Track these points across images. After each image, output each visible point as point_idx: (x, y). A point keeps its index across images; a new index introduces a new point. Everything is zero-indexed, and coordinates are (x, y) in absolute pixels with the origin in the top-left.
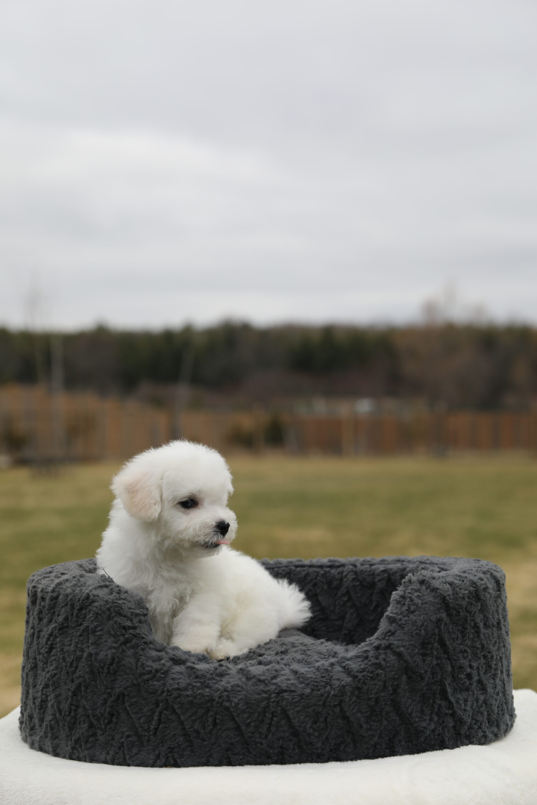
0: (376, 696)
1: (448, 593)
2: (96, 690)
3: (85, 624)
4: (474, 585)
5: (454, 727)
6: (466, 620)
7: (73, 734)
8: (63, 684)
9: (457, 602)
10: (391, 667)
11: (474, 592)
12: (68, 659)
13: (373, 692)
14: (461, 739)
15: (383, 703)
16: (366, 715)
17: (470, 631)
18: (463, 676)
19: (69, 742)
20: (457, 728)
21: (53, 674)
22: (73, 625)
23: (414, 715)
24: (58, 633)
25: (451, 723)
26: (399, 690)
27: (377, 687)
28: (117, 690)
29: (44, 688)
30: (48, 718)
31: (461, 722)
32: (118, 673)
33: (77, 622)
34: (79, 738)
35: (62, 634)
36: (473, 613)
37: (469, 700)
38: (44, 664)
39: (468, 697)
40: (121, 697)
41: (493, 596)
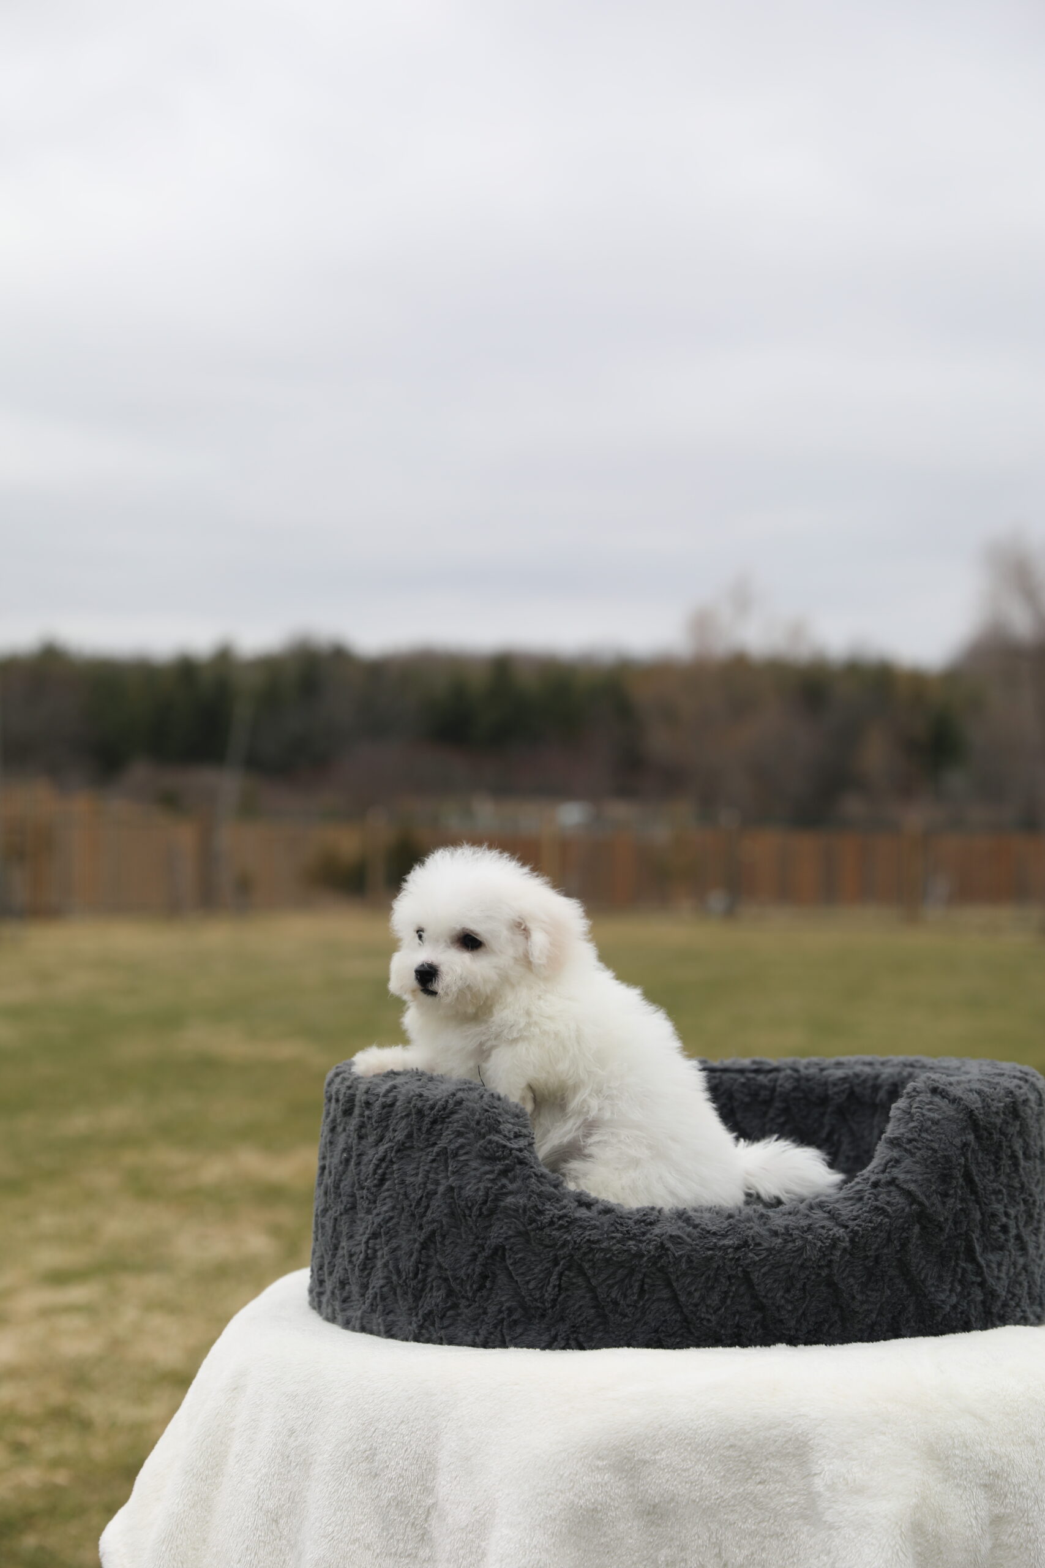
0: (877, 1253)
1: (977, 1105)
2: (459, 1241)
3: (442, 1144)
4: (1010, 1095)
5: (983, 1302)
6: (1000, 1146)
7: (420, 1305)
8: (403, 1232)
9: (989, 1119)
10: (899, 1212)
11: (1012, 1105)
12: (413, 1195)
13: (873, 1247)
14: (992, 1320)
15: (887, 1264)
16: (860, 1280)
17: (1006, 1162)
18: (996, 1228)
19: (414, 1319)
20: (988, 1304)
21: (387, 1218)
22: (421, 1146)
23: (930, 1283)
24: (395, 1156)
25: (978, 1295)
26: (910, 1246)
27: (879, 1240)
28: (494, 1240)
29: (369, 1239)
30: (377, 1281)
31: (992, 1294)
32: (495, 1217)
33: (428, 1140)
34: (430, 1312)
35: (402, 1158)
36: (1010, 1136)
37: (1004, 1263)
38: (369, 1203)
39: (1002, 1260)
40: (499, 1251)
41: (1035, 1112)
